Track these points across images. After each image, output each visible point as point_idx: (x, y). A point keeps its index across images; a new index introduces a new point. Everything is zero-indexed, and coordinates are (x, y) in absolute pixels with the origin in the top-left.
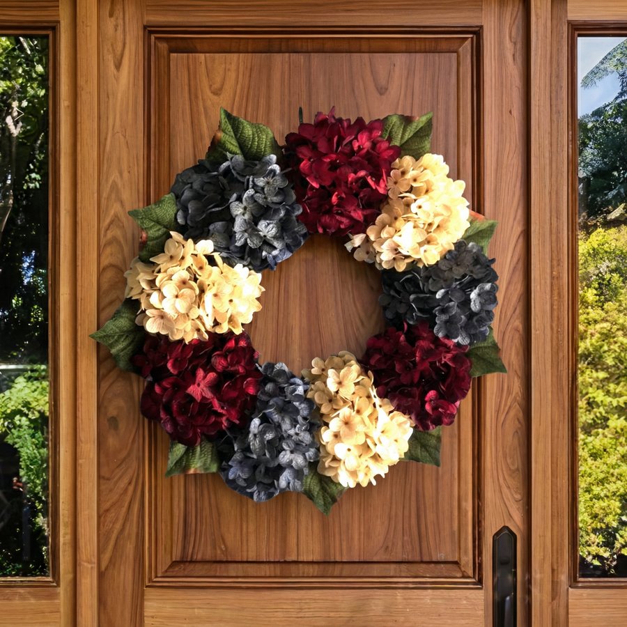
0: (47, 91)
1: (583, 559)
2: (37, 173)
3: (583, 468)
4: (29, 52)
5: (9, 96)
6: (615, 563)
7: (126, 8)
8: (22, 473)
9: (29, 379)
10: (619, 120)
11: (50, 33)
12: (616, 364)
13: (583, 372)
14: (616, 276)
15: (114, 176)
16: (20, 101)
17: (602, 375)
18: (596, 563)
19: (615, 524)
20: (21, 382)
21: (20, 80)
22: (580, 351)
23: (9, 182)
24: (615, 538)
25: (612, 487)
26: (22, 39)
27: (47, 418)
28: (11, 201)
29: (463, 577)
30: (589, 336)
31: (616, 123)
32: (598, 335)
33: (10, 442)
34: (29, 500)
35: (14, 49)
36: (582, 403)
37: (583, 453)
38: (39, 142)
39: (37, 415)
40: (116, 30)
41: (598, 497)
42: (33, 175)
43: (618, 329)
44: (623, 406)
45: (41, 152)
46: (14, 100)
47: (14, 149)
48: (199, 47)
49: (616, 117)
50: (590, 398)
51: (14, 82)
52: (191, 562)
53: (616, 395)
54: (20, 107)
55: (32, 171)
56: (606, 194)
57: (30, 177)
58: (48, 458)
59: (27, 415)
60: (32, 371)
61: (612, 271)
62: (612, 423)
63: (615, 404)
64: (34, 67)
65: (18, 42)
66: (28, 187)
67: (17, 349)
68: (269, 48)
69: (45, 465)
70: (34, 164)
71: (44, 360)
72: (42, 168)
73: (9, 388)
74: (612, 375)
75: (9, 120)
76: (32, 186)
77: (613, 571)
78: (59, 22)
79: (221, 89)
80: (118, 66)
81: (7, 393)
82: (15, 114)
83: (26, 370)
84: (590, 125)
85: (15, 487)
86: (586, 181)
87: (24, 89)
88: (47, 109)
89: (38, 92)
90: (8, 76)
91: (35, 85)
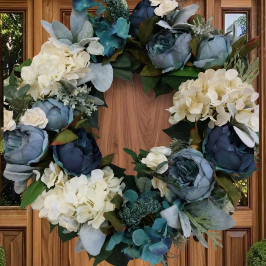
0: (23, 33)
2: (19, 64)
4: (15, 19)
5: (8, 35)
7: (54, 4)
11: (24, 12)
21: (12, 30)
23: (7, 67)
35: (9, 18)
38: (19, 53)
40: (49, 11)
42: (17, 64)
45: (20, 56)
46: (10, 37)
47: (9, 55)
51: (10, 30)
54: (12, 39)
57: (16, 65)
64: (18, 25)
65: (11, 15)
70: (17, 60)
75: (8, 44)
78: (27, 8)
82: (10, 42)
87: (13, 33)
88: (23, 40)
89: (19, 34)
90: (7, 28)
91: (18, 31)
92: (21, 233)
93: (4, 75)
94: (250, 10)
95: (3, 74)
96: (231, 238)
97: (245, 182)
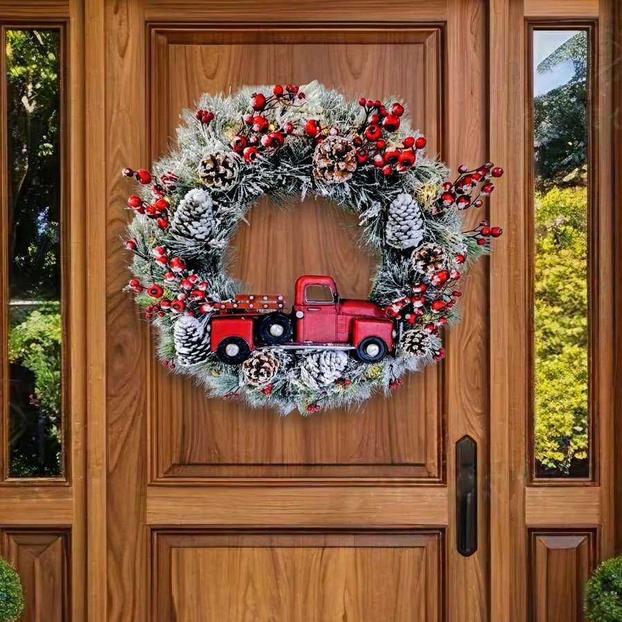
0: (58, 74)
1: (538, 462)
2: (50, 143)
3: (539, 387)
4: (42, 43)
6: (569, 466)
7: (130, 8)
8: (37, 391)
9: (43, 313)
10: (573, 100)
11: (61, 27)
12: (571, 301)
13: (539, 307)
14: (570, 228)
15: (119, 145)
16: (34, 84)
17: (557, 309)
18: (551, 465)
19: (568, 433)
20: (36, 316)
21: (34, 66)
22: (536, 290)
23: (24, 150)
24: (569, 444)
26: (35, 32)
27: (60, 346)
28: (26, 167)
29: (429, 477)
30: (545, 277)
32: (552, 277)
33: (27, 366)
34: (45, 413)
35: (27, 41)
36: (538, 334)
37: (539, 375)
38: (52, 117)
39: (51, 343)
40: (120, 24)
41: (554, 411)
42: (46, 145)
43: (571, 273)
44: (576, 335)
45: (53, 125)
46: (28, 84)
47: (29, 124)
48: (195, 39)
49: (571, 96)
50: (545, 329)
51: (28, 68)
52: (189, 464)
53: (570, 327)
54: (34, 89)
55: (46, 142)
57: (44, 146)
58: (61, 378)
59: (41, 343)
60: (47, 306)
61: (566, 224)
62: (566, 350)
63: (569, 334)
64: (47, 56)
65: (32, 34)
66: (42, 154)
67: (33, 289)
68: (258, 40)
69: (59, 384)
70: (46, 135)
71: (57, 297)
72: (54, 139)
73: (26, 320)
74: (566, 309)
75: (25, 100)
76: (44, 154)
77: (567, 472)
78: (69, 18)
79: (215, 74)
80: (122, 55)
81: (24, 325)
82: (30, 94)
83: (41, 306)
84: (545, 104)
85: (32, 403)
86: (542, 149)
87: (37, 74)
88: (59, 88)
89: (51, 76)
90: (23, 63)
91: (47, 70)
92: (60, 539)
93: (17, 169)
94: (596, 22)
96: (548, 550)
97: (582, 425)
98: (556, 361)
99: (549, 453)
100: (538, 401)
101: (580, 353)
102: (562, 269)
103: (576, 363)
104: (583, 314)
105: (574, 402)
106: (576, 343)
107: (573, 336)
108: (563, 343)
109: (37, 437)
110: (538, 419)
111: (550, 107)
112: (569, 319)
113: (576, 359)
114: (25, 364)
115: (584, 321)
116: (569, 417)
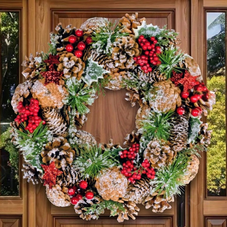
0: (19, 30)
1: (208, 190)
3: (208, 158)
4: (13, 18)
5: (6, 32)
6: (219, 191)
7: (45, 3)
8: (10, 160)
10: (220, 40)
11: (20, 11)
12: (220, 123)
14: (220, 93)
16: (10, 34)
17: (215, 126)
18: (213, 191)
19: (219, 178)
20: (10, 130)
21: (10, 27)
22: (207, 119)
23: (6, 61)
24: (219, 182)
25: (218, 165)
26: (10, 13)
28: (7, 67)
30: (210, 113)
31: (220, 41)
32: (213, 113)
34: (13, 169)
35: (8, 17)
37: (208, 153)
38: (16, 47)
40: (41, 10)
41: (214, 168)
42: (14, 58)
43: (220, 111)
44: (222, 137)
45: (17, 50)
46: (8, 33)
47: (8, 50)
49: (220, 39)
51: (7, 27)
53: (219, 134)
54: (10, 36)
56: (216, 65)
62: (218, 143)
63: (219, 136)
64: (14, 22)
65: (9, 14)
66: (12, 63)
67: (9, 118)
69: (18, 157)
70: (14, 55)
72: (17, 56)
73: (6, 131)
74: (218, 126)
75: (6, 40)
76: (13, 62)
77: (218, 194)
78: (22, 7)
80: (42, 22)
81: (5, 133)
82: (8, 38)
84: (211, 42)
85: (8, 165)
86: (210, 60)
87: (11, 29)
88: (19, 36)
89: (16, 31)
90: (5, 25)
91: (15, 28)
92: (18, 220)
95: (2, 67)
96: (212, 225)
97: (224, 175)
98: (214, 148)
99: (212, 186)
100: (208, 164)
101: (223, 144)
102: (217, 110)
103: (222, 149)
104: (224, 128)
105: (221, 165)
106: (222, 141)
107: (221, 137)
108: (217, 141)
109: (10, 179)
110: (208, 172)
111: (213, 43)
112: (219, 130)
113: (222, 147)
114: (6, 149)
115: (225, 131)
116: (219, 171)
